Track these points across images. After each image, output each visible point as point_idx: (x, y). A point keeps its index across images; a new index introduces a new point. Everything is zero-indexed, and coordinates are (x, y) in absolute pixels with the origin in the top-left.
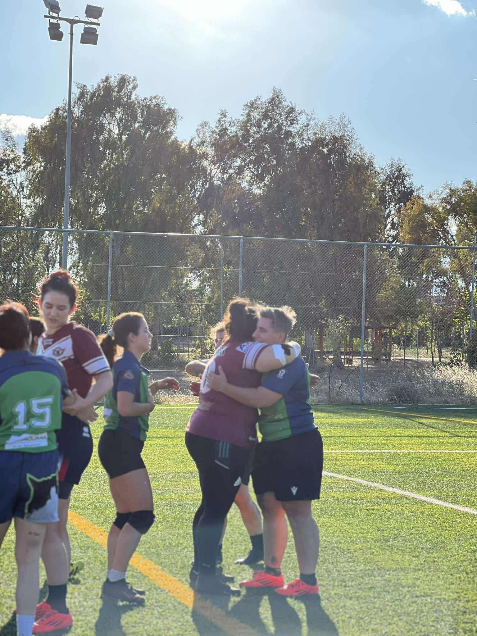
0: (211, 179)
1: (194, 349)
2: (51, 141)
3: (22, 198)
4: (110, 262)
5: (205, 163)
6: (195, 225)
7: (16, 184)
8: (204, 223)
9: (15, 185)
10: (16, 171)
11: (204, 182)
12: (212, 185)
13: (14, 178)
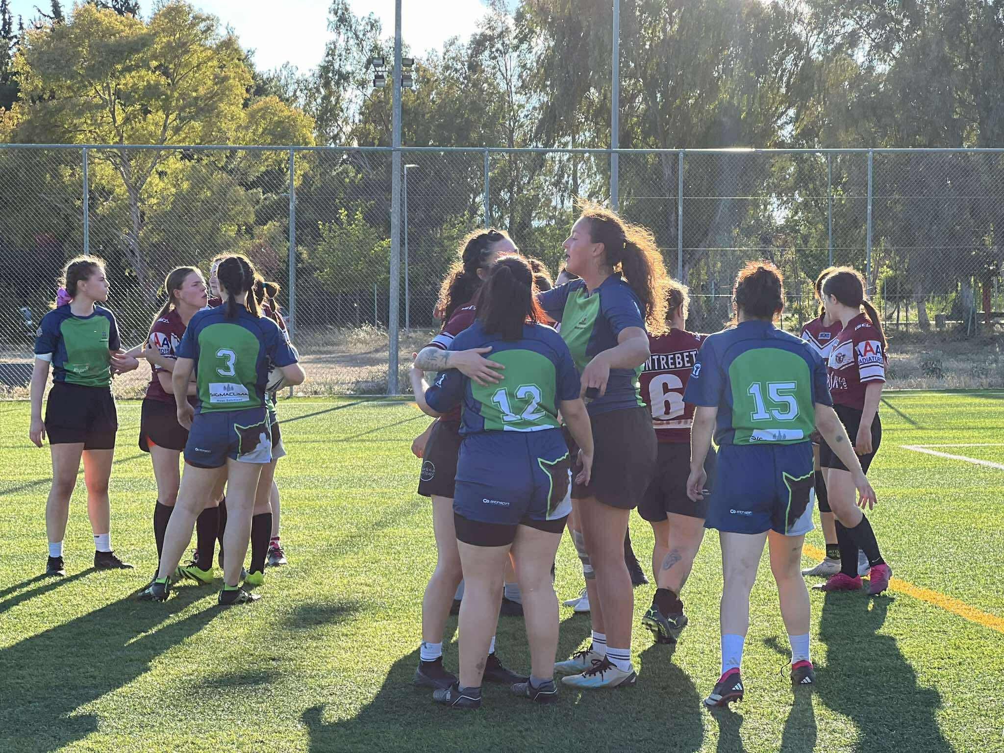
0: (808, 52)
1: (790, 315)
2: (563, 10)
3: (514, 94)
4: (680, 194)
5: (797, 28)
6: (782, 125)
7: (504, 72)
8: (796, 119)
9: (503, 74)
10: (503, 53)
11: (797, 58)
12: (808, 60)
13: (502, 63)
